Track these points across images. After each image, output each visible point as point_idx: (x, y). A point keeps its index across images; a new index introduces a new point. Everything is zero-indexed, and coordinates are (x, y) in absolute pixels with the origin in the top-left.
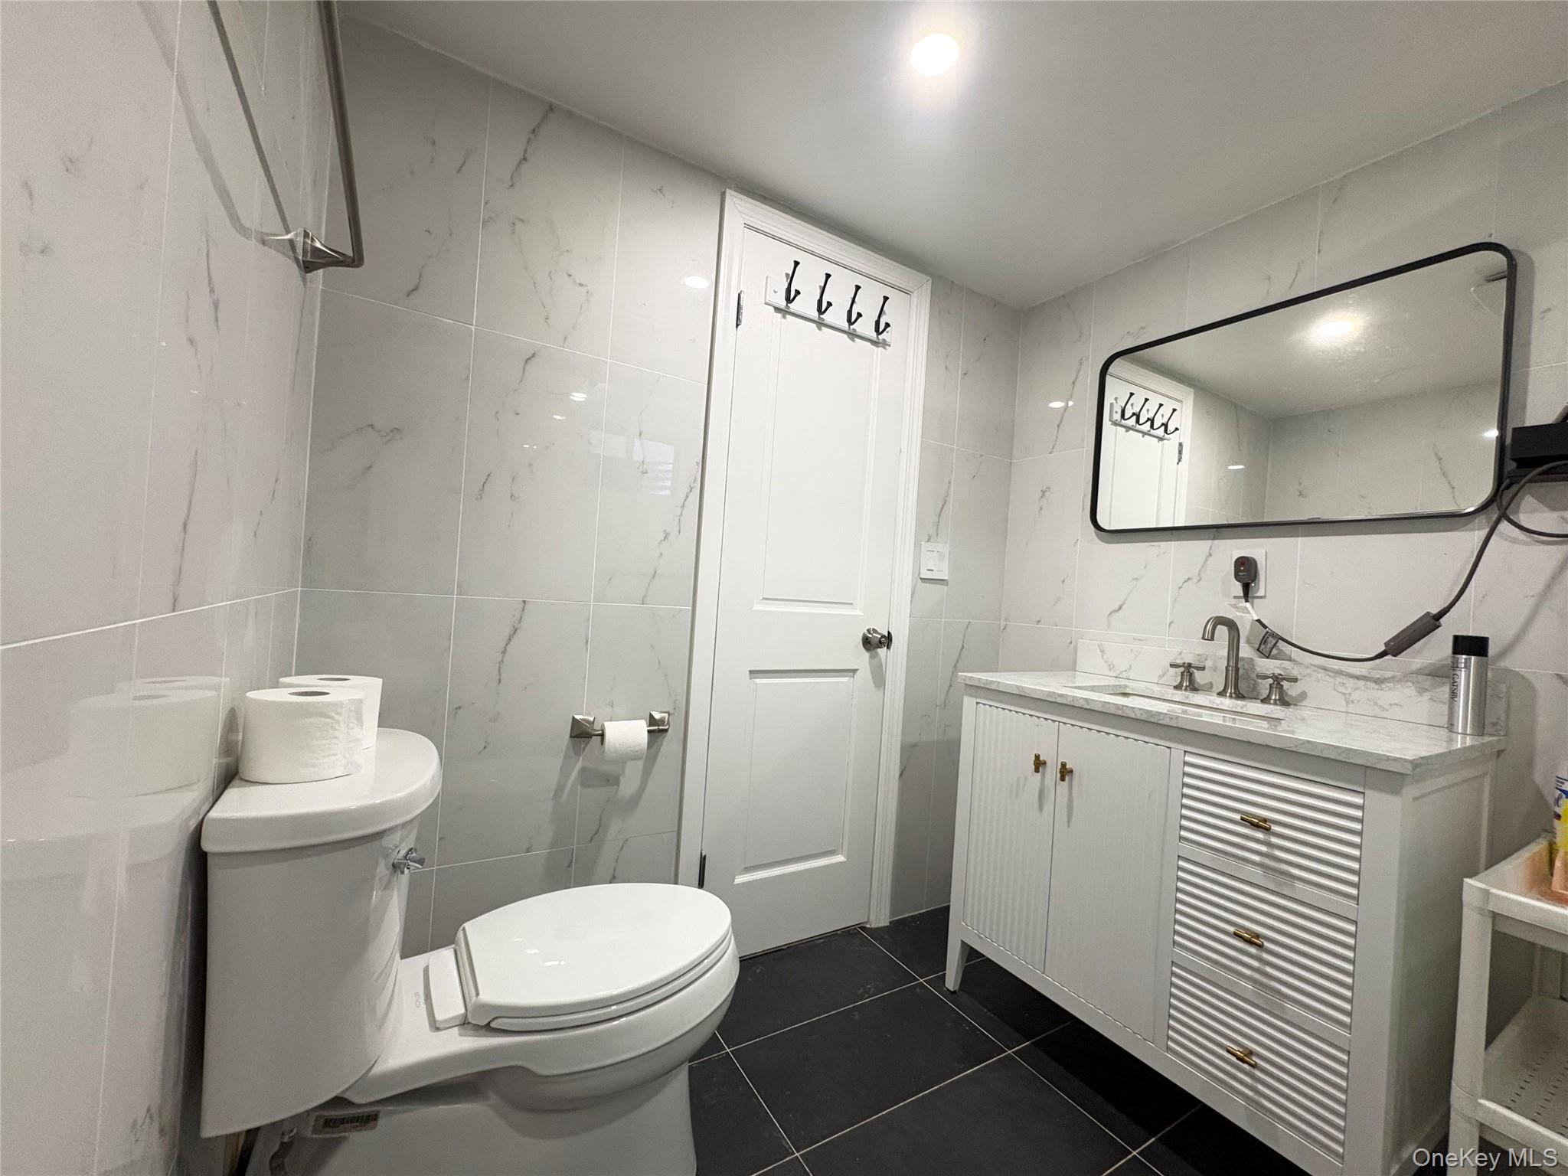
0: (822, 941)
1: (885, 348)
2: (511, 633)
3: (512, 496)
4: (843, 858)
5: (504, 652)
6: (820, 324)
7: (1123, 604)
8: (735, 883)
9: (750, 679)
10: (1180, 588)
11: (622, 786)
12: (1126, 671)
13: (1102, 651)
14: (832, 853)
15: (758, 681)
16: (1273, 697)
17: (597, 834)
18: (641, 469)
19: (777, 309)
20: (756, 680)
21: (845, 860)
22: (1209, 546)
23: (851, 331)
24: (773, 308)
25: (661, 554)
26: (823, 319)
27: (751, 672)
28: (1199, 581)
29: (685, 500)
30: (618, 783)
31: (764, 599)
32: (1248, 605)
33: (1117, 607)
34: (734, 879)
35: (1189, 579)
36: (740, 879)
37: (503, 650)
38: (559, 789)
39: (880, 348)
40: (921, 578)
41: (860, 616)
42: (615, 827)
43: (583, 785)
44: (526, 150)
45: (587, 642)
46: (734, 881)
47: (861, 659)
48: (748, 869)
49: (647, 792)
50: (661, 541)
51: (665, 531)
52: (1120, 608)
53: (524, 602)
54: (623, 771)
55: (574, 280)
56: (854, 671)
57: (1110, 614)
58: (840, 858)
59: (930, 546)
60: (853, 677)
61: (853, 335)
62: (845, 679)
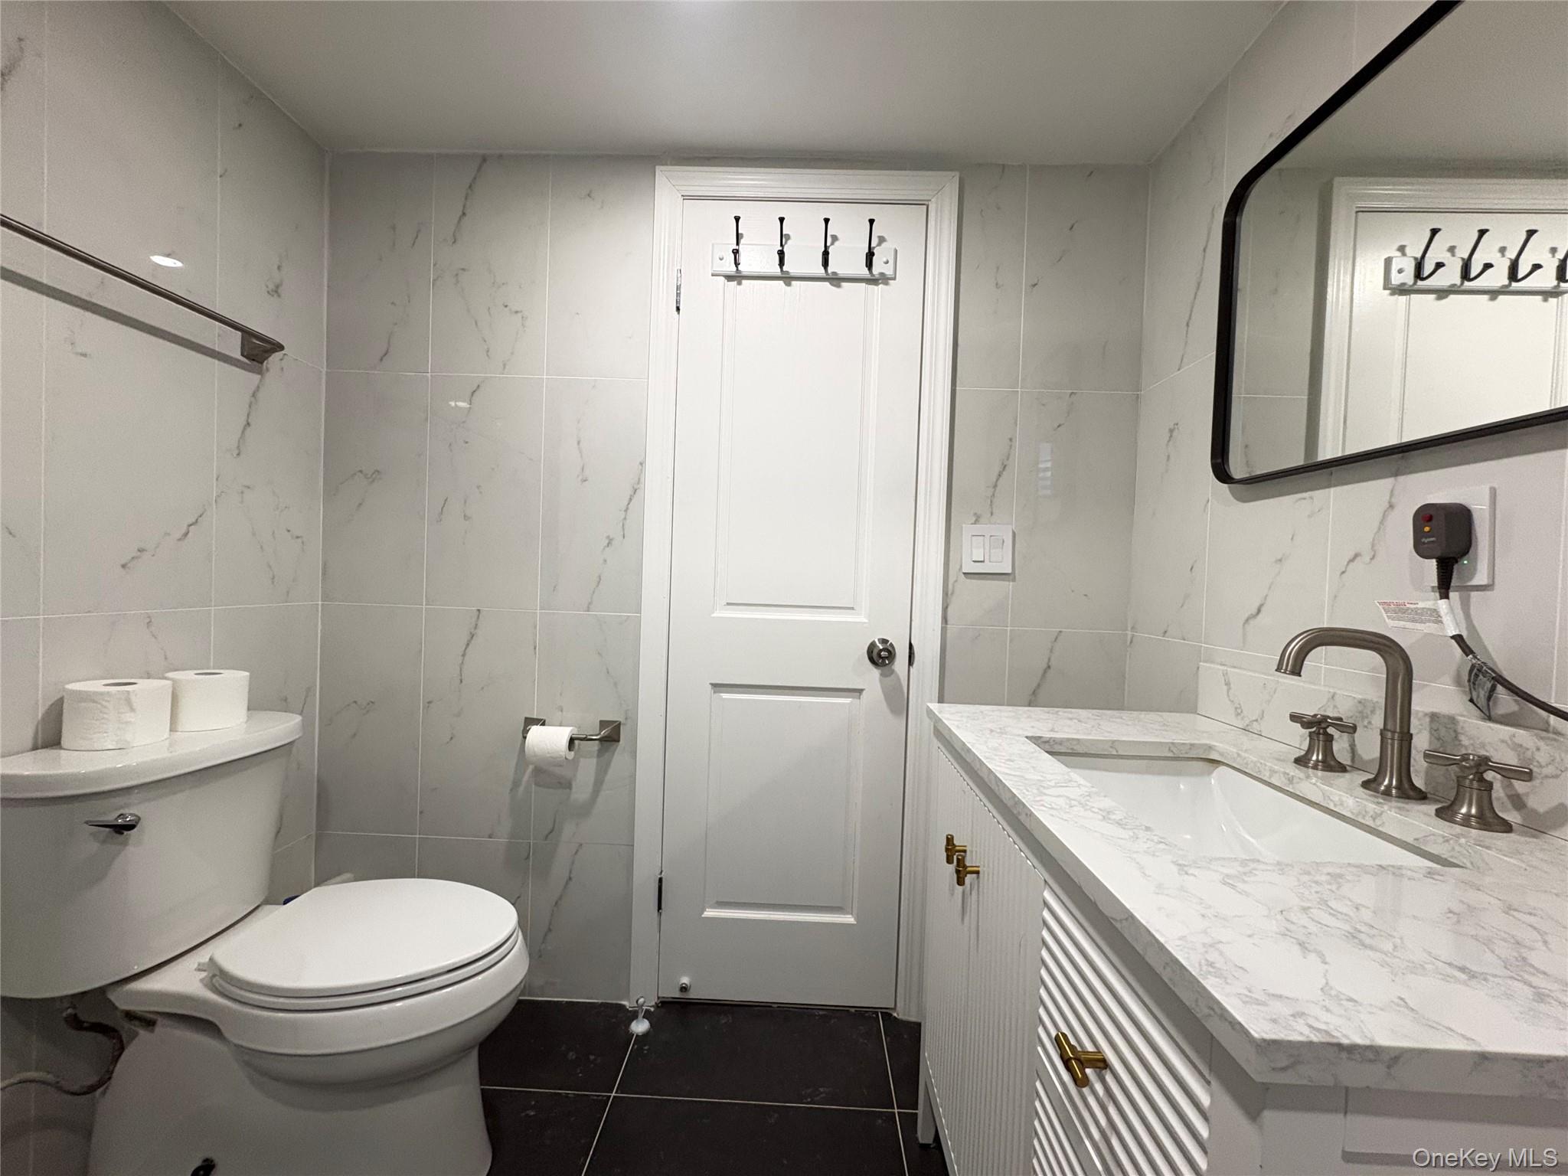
0: (821, 1013)
1: (887, 284)
2: (469, 638)
3: (465, 516)
4: (853, 920)
5: (464, 655)
6: (788, 279)
7: (1262, 605)
8: (703, 916)
9: (715, 692)
10: (1343, 572)
11: (574, 790)
12: (1256, 720)
13: (1228, 684)
14: (839, 909)
15: (725, 696)
16: (1464, 810)
17: (552, 833)
18: (580, 478)
19: (729, 278)
20: (722, 694)
21: (855, 923)
22: (1390, 487)
23: (831, 276)
24: (723, 278)
25: (605, 561)
26: (787, 272)
27: (715, 686)
28: (1373, 558)
29: (629, 504)
30: (569, 786)
31: (728, 604)
32: (1443, 604)
33: (1254, 611)
34: (703, 910)
35: (1356, 556)
36: (710, 913)
37: (462, 653)
38: (516, 784)
39: (881, 286)
40: (964, 573)
41: (865, 623)
42: (568, 830)
43: (537, 784)
44: (464, 207)
45: (535, 648)
46: (703, 914)
47: (871, 678)
48: (722, 904)
49: (600, 800)
50: (605, 547)
51: (608, 537)
52: (1259, 611)
53: (479, 610)
54: (575, 776)
55: (510, 310)
56: (860, 691)
57: (1247, 620)
58: (850, 919)
59: (978, 529)
60: (860, 698)
61: (836, 280)
62: (848, 701)
